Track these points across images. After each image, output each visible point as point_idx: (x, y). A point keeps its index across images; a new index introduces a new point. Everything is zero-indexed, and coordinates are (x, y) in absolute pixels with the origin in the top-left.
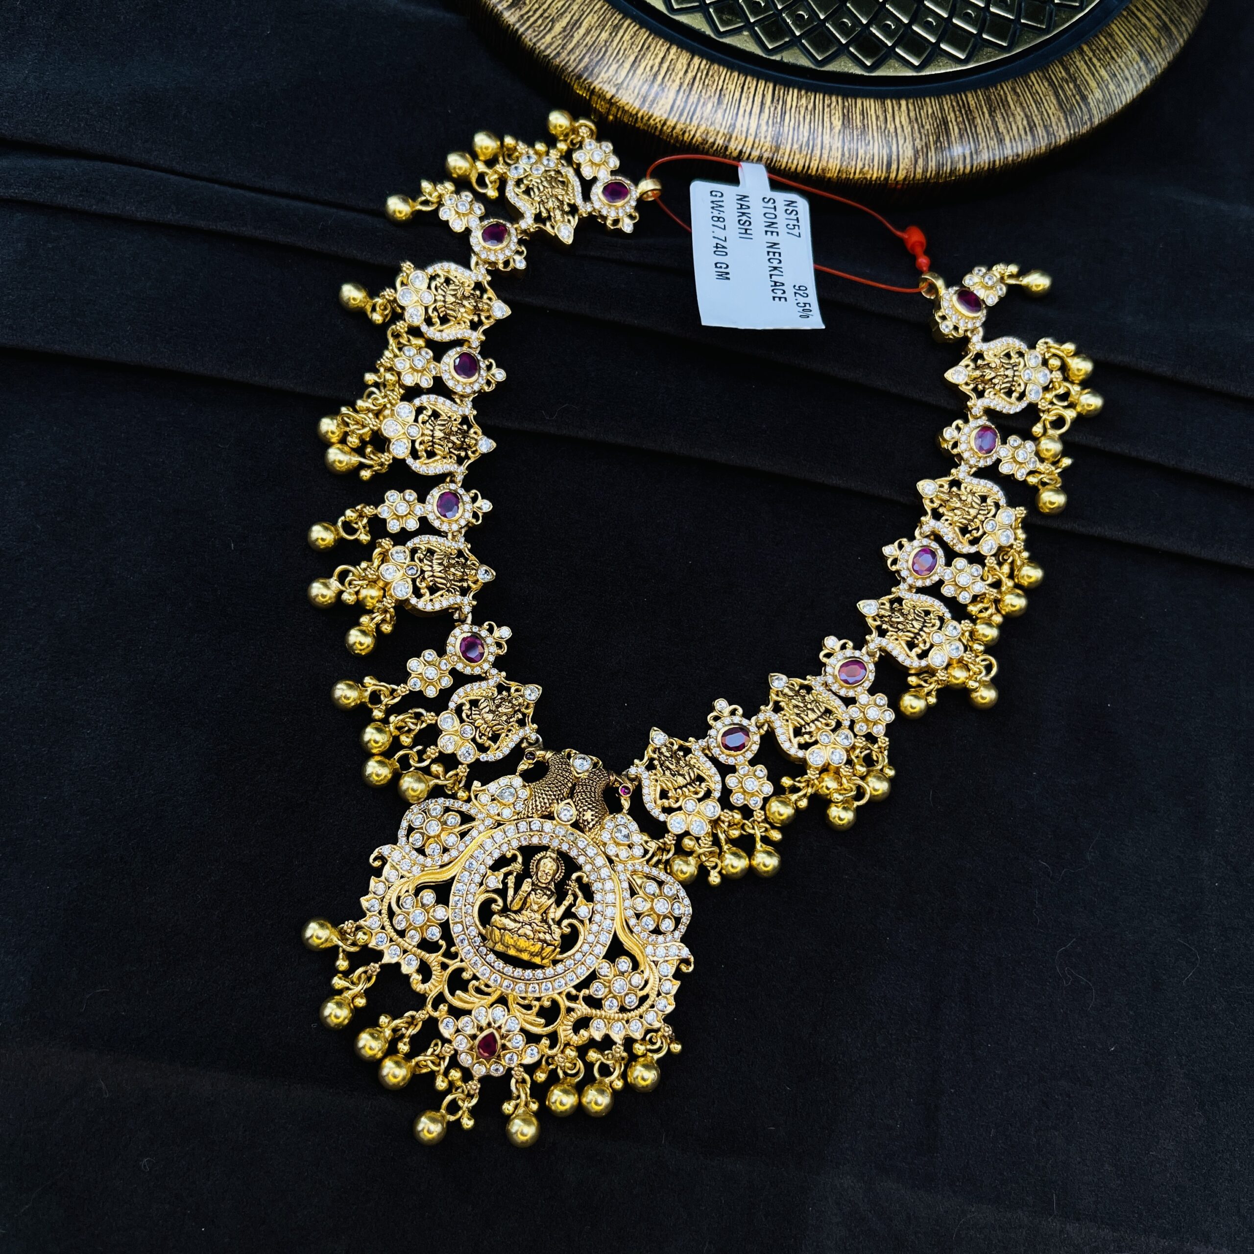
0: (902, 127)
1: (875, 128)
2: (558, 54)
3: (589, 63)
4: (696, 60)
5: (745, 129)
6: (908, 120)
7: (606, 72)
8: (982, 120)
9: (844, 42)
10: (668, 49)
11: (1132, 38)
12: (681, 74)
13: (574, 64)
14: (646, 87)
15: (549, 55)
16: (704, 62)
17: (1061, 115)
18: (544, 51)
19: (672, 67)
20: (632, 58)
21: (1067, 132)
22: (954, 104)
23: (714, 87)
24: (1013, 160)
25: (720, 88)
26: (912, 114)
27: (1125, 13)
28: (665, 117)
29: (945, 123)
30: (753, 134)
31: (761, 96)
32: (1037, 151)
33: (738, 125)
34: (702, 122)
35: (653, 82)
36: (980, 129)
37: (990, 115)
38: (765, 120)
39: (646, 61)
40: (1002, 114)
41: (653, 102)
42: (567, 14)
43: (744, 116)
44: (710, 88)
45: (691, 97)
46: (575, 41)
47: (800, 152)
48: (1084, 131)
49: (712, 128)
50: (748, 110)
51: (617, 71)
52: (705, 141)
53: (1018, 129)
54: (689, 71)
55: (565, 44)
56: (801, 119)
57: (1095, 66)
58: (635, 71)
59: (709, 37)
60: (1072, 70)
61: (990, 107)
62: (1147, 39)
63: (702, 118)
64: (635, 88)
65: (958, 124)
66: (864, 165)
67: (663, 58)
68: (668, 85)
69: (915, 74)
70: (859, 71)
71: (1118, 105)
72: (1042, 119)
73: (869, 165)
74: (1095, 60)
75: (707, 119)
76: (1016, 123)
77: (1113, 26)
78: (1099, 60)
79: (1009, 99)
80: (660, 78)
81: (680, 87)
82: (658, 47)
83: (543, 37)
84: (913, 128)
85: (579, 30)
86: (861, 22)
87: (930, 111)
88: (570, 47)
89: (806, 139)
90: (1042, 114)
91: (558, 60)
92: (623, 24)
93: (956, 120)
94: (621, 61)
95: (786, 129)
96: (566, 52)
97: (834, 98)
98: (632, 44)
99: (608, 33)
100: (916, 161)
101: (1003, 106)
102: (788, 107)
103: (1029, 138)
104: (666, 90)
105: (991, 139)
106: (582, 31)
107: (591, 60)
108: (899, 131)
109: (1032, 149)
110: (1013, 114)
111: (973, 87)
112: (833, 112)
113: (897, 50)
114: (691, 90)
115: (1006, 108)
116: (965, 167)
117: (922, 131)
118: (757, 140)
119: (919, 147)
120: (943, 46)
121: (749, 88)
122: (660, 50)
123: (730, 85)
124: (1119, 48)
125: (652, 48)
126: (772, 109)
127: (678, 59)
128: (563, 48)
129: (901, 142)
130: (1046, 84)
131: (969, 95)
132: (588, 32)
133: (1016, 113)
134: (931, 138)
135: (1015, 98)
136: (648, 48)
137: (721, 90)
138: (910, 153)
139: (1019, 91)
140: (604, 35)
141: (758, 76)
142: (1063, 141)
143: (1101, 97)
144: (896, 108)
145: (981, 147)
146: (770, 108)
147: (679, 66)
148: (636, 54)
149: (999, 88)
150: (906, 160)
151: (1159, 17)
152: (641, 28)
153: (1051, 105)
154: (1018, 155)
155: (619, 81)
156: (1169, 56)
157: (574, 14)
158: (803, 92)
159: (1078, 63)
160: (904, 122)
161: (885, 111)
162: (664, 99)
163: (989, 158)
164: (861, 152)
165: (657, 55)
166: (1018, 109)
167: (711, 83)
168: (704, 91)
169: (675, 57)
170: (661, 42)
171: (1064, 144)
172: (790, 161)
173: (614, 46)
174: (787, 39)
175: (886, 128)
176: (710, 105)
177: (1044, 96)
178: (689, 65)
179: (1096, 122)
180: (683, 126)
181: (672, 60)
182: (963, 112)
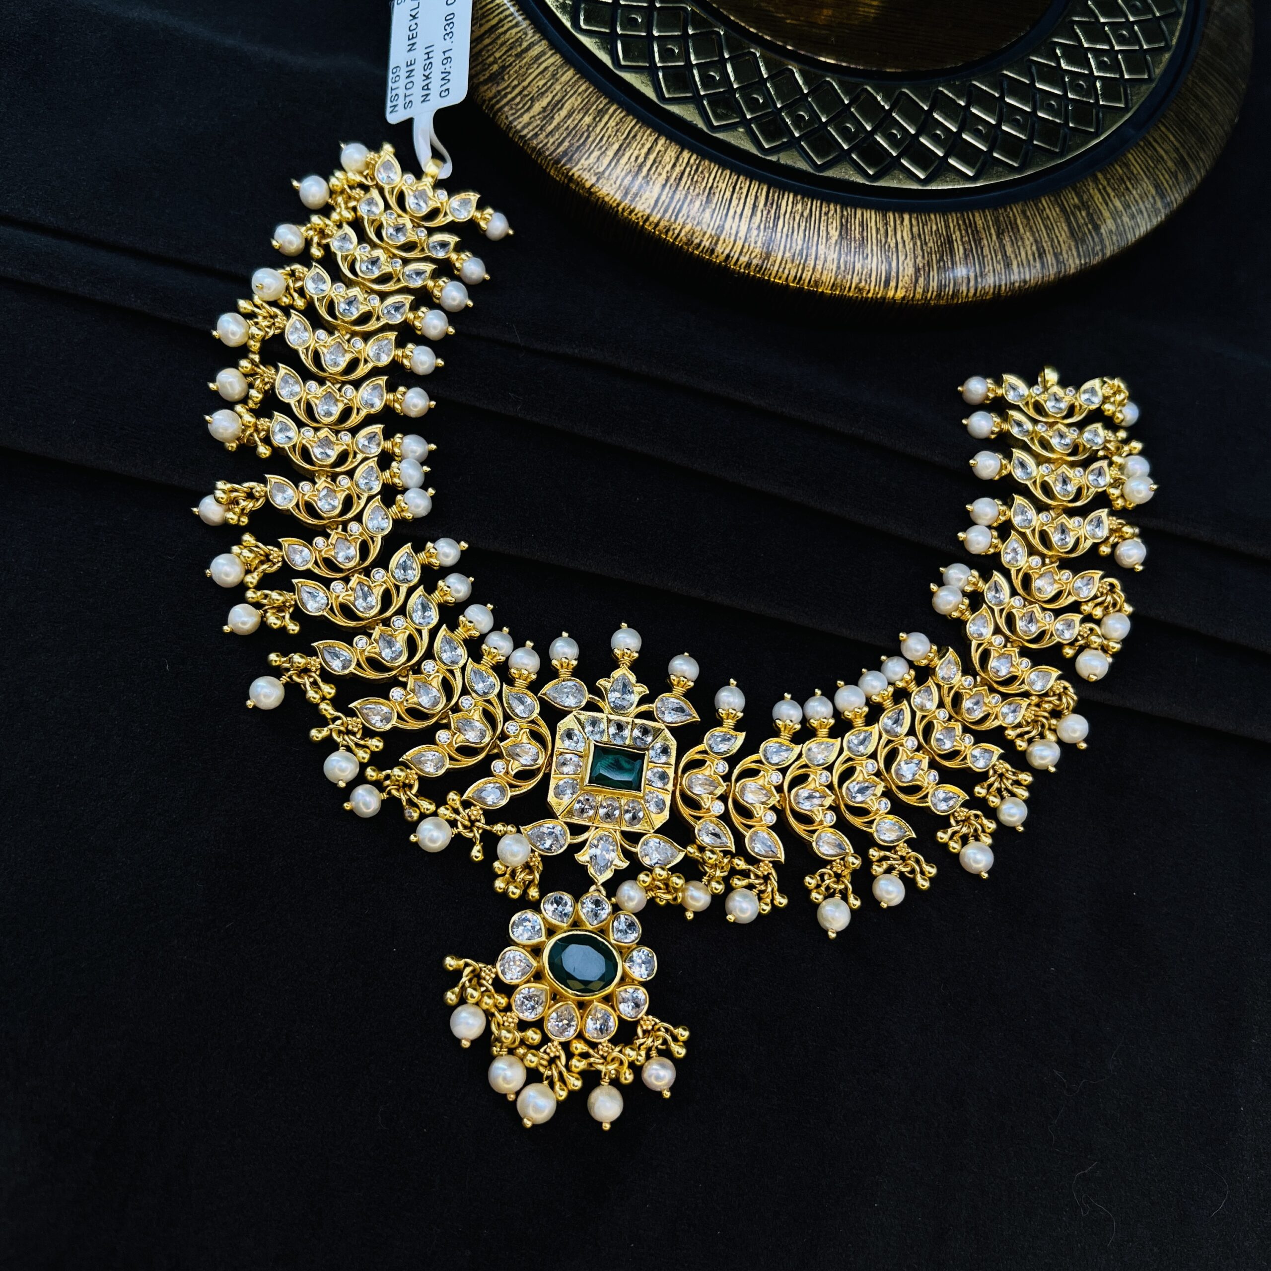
0: (904, 242)
1: (874, 241)
2: (536, 135)
3: (569, 147)
4: (686, 154)
5: (734, 232)
6: (910, 236)
7: (586, 159)
8: (990, 242)
9: (846, 147)
10: (656, 140)
11: (1149, 170)
12: (668, 167)
13: (553, 148)
14: (629, 178)
15: (525, 136)
16: (694, 157)
17: (1073, 244)
18: (520, 131)
19: (659, 159)
20: (616, 146)
21: (1077, 262)
22: (961, 222)
23: (704, 184)
24: (1019, 286)
25: (709, 185)
26: (915, 229)
27: (1142, 143)
28: (648, 211)
29: (950, 242)
30: (743, 238)
31: (753, 197)
32: (1046, 279)
33: (727, 227)
34: (688, 221)
35: (637, 173)
36: (986, 251)
37: (998, 237)
38: (757, 224)
39: (631, 151)
40: (1010, 237)
41: (636, 195)
42: (549, 93)
43: (734, 218)
44: (699, 184)
45: (678, 192)
46: (555, 123)
47: (793, 261)
48: (1095, 262)
49: (699, 228)
50: (739, 211)
51: (598, 158)
52: (689, 242)
53: (1026, 254)
54: (678, 165)
55: (544, 125)
56: (796, 226)
57: (1109, 196)
58: (618, 161)
59: (701, 130)
60: (1085, 197)
61: (999, 228)
62: (1164, 171)
63: (688, 216)
64: (617, 178)
65: (963, 244)
66: (861, 280)
67: (650, 149)
68: (654, 178)
69: (920, 188)
70: (860, 180)
71: (1131, 238)
72: (1052, 246)
73: (866, 281)
74: (1109, 190)
75: (694, 218)
76: (1024, 247)
77: (1130, 156)
78: (1114, 189)
79: (1019, 222)
80: (645, 170)
81: (667, 181)
82: (645, 137)
83: (521, 115)
84: (915, 244)
85: (561, 112)
86: (865, 128)
87: (934, 228)
88: (550, 128)
89: (799, 247)
90: (1052, 241)
91: (535, 142)
92: (609, 109)
93: (961, 240)
94: (604, 148)
95: (779, 235)
96: (544, 134)
97: (832, 206)
98: (617, 131)
99: (591, 117)
100: (917, 281)
101: (1012, 228)
102: (782, 211)
103: (1038, 265)
104: (651, 183)
105: (998, 262)
106: (564, 113)
107: (571, 145)
108: (900, 246)
109: (1040, 275)
110: (1022, 238)
111: (981, 206)
112: (830, 220)
113: (903, 161)
114: (678, 185)
115: (1015, 230)
116: (968, 290)
117: (925, 248)
118: (747, 245)
119: (921, 265)
120: (951, 161)
121: (741, 188)
122: (647, 140)
123: (720, 184)
124: (1134, 179)
125: (638, 137)
126: (765, 213)
127: (666, 151)
128: (541, 129)
129: (901, 258)
130: (1057, 209)
131: (977, 215)
132: (569, 115)
133: (1025, 237)
134: (934, 256)
135: (1025, 222)
136: (635, 136)
137: (711, 188)
138: (910, 271)
139: (1028, 214)
140: (588, 120)
141: (752, 177)
142: (1072, 271)
143: (1114, 229)
144: (898, 222)
145: (987, 270)
146: (762, 211)
147: (667, 158)
148: (620, 142)
149: (1008, 210)
150: (906, 278)
151: (1176, 150)
152: (627, 115)
153: (1062, 233)
154: (1025, 282)
155: (601, 169)
156: (1186, 191)
157: (556, 94)
158: (799, 197)
159: (1091, 191)
160: (905, 238)
161: (886, 224)
162: (648, 193)
163: (995, 281)
164: (858, 266)
165: (643, 145)
166: (1028, 234)
167: (700, 179)
168: (692, 188)
169: (663, 149)
170: (648, 132)
171: (1073, 274)
172: (781, 270)
173: (598, 132)
174: (785, 140)
175: (886, 242)
176: (698, 203)
177: (1056, 222)
178: (677, 158)
179: (1108, 253)
180: (667, 224)
181: (660, 151)
182: (970, 231)
